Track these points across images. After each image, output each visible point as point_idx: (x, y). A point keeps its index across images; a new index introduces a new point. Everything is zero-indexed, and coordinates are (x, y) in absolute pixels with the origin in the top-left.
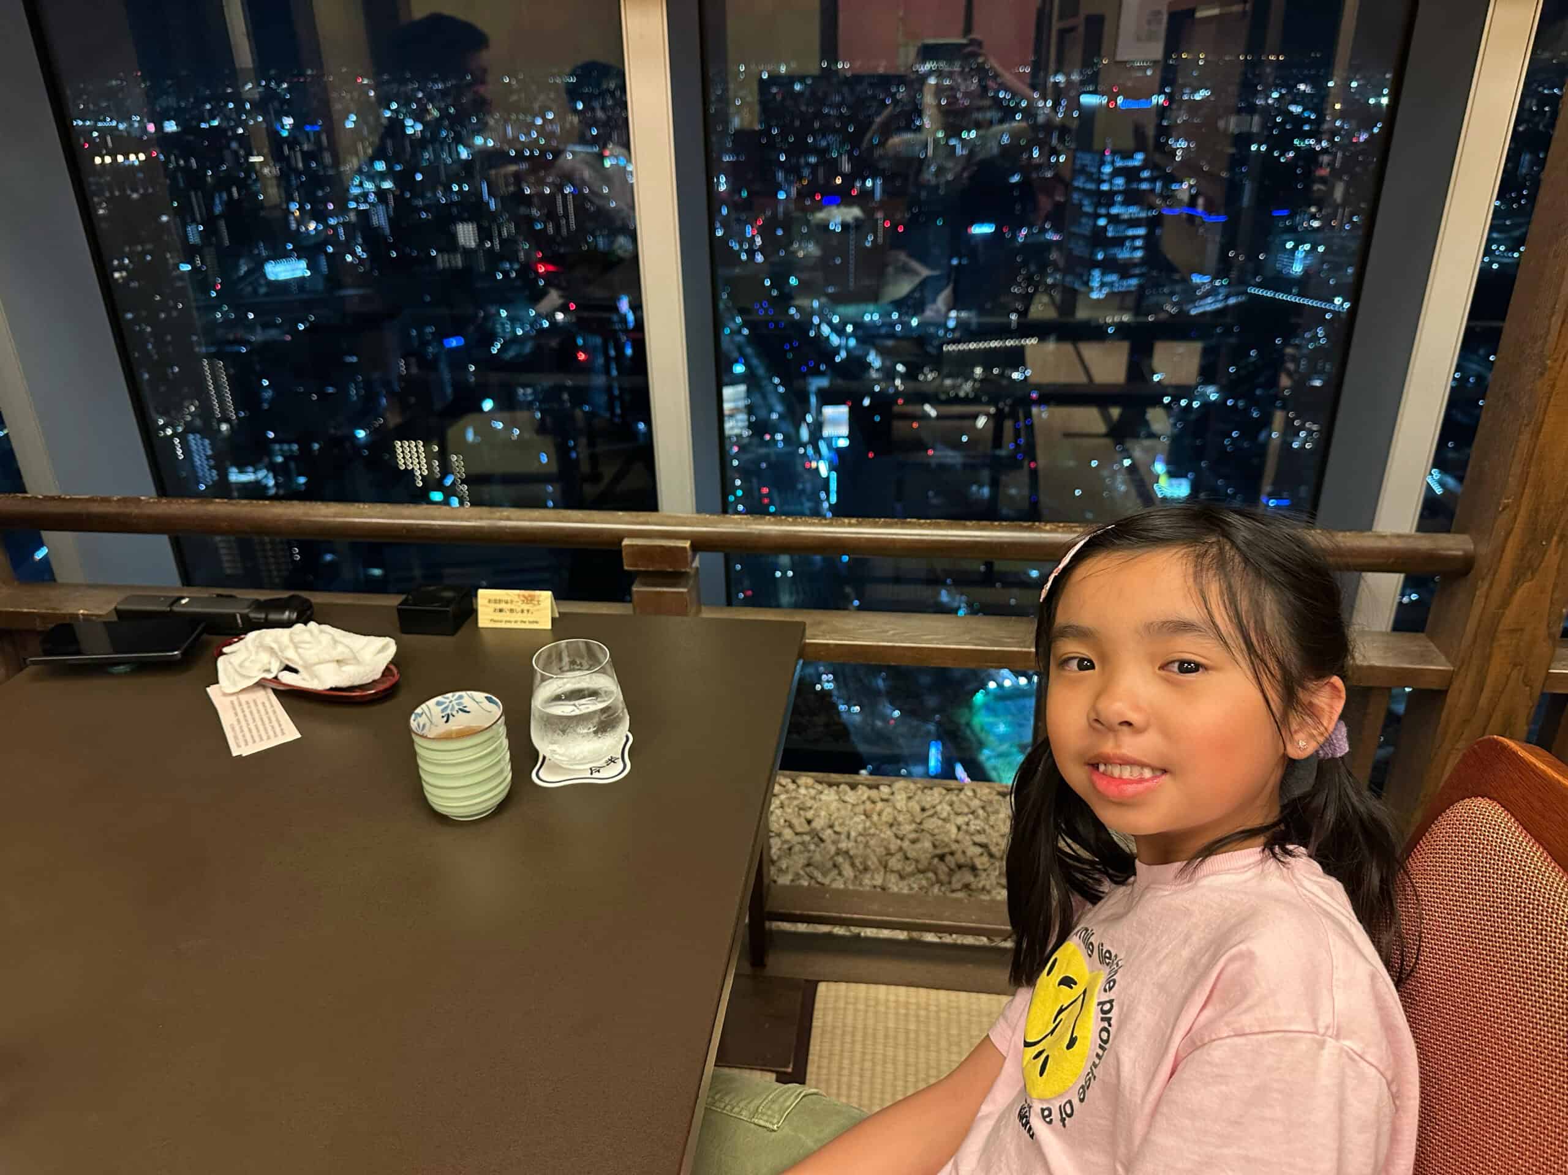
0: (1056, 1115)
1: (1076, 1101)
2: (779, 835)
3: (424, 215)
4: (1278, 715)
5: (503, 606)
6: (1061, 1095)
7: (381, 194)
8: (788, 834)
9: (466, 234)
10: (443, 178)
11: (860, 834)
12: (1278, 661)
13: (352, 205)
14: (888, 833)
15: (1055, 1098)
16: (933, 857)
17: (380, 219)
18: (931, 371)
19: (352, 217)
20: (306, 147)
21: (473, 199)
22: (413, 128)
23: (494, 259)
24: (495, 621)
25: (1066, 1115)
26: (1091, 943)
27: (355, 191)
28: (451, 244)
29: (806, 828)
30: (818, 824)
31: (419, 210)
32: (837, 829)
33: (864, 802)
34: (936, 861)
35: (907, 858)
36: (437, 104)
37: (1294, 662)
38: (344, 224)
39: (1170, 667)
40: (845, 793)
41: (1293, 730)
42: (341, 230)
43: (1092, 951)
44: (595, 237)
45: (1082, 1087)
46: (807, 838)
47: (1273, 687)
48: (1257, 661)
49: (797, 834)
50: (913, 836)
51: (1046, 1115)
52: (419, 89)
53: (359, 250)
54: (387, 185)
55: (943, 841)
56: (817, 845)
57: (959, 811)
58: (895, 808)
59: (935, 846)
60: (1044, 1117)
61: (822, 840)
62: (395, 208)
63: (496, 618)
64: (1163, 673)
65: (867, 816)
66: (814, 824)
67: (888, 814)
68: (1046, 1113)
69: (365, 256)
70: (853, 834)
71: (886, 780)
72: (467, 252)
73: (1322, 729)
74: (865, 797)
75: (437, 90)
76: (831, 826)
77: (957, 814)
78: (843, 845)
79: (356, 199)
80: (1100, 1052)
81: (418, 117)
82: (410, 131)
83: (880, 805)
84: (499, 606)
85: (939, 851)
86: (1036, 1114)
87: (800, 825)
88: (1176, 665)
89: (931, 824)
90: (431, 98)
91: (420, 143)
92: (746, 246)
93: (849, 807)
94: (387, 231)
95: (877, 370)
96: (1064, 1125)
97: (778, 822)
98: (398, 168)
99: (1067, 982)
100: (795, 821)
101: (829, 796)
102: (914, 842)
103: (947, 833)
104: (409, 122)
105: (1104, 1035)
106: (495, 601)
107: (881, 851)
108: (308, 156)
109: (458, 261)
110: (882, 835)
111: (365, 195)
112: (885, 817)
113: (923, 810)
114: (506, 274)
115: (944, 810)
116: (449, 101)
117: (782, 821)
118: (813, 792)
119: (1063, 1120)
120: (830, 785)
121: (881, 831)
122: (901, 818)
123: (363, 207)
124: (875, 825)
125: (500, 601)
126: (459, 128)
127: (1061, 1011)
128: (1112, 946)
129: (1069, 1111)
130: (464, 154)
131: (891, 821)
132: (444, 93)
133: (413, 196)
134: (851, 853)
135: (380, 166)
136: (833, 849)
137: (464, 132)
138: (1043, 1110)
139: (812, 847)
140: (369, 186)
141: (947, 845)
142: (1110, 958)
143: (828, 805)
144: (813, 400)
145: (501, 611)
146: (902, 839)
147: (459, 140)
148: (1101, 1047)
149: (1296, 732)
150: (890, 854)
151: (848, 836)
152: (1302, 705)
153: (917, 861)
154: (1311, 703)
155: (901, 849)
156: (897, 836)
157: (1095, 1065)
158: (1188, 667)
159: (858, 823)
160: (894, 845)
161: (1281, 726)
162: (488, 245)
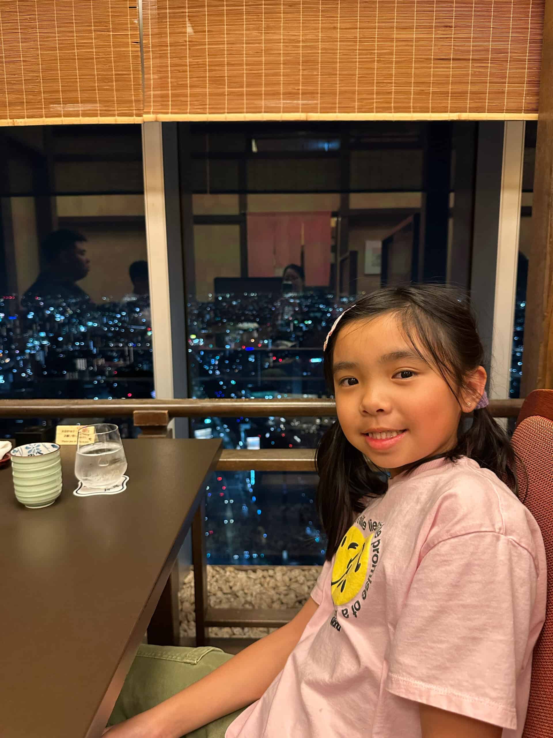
0: (350, 611)
1: (361, 600)
2: (215, 595)
3: (62, 356)
4: (455, 391)
5: (69, 433)
6: (352, 600)
7: (42, 346)
8: (219, 594)
9: (81, 364)
10: (72, 339)
11: (258, 593)
12: (451, 363)
13: (28, 351)
14: (272, 592)
15: (349, 602)
16: (296, 602)
17: (40, 357)
18: (297, 421)
19: (27, 357)
20: (9, 326)
21: (85, 349)
22: (59, 318)
23: (93, 374)
24: (64, 442)
25: (356, 610)
26: (365, 522)
27: (30, 345)
28: (73, 368)
29: (229, 591)
30: (235, 589)
31: (59, 353)
32: (246, 591)
33: (260, 578)
34: (297, 604)
35: (282, 603)
36: (72, 308)
37: (458, 362)
38: (23, 360)
39: (397, 376)
40: (250, 574)
41: (463, 397)
42: (22, 362)
43: (365, 527)
44: (142, 365)
45: (364, 591)
46: (229, 596)
47: (452, 378)
48: (442, 366)
49: (224, 594)
50: (285, 592)
51: (345, 614)
52: (64, 302)
53: (29, 371)
54: (45, 342)
55: (300, 594)
56: (235, 599)
57: (309, 578)
58: (276, 580)
59: (297, 597)
60: (344, 615)
61: (237, 597)
62: (48, 353)
63: (65, 440)
64: (394, 380)
65: (262, 585)
66: (234, 589)
67: (272, 582)
68: (345, 612)
69: (32, 374)
70: (254, 594)
71: (272, 567)
72: (81, 372)
73: (478, 395)
74: (261, 576)
75: (73, 303)
76: (243, 590)
77: (308, 581)
78: (249, 598)
79: (30, 349)
80: (373, 569)
81: (62, 314)
82: (58, 320)
83: (268, 579)
84: (67, 434)
85: (299, 599)
86: (340, 615)
87: (226, 589)
88: (400, 374)
89: (294, 586)
90: (69, 306)
91: (62, 325)
92: (212, 367)
93: (252, 581)
94: (43, 363)
95: (272, 421)
96: (356, 616)
97: (214, 588)
98: (51, 335)
99: (353, 546)
100: (223, 587)
101: (242, 575)
102: (286, 595)
103: (303, 590)
104: (58, 316)
105: (375, 559)
106: (66, 431)
107: (269, 601)
108: (9, 330)
109: (76, 376)
110: (270, 593)
111: (34, 347)
112: (271, 585)
113: (290, 580)
114: (99, 381)
115: (301, 579)
116: (78, 307)
117: (217, 588)
118: (233, 574)
119: (354, 613)
120: (242, 570)
121: (268, 591)
122: (279, 584)
123: (33, 352)
124: (265, 589)
125: (68, 431)
126: (81, 318)
127: (351, 561)
128: (377, 519)
129: (357, 607)
130: (83, 329)
131: (274, 586)
132: (75, 304)
133: (57, 347)
134: (253, 603)
135: (43, 334)
136: (243, 601)
137: (84, 320)
138: (343, 611)
139: (232, 600)
140: (37, 343)
141: (303, 595)
142: (376, 526)
143: (241, 580)
144: (243, 435)
145: (68, 436)
146: (280, 594)
147: (81, 323)
148: (373, 566)
149: (465, 398)
150: (273, 602)
151: (252, 595)
152: (465, 383)
153: (287, 604)
154: (470, 382)
155: (279, 599)
156: (277, 593)
157: (370, 576)
158: (406, 374)
159: (257, 588)
160: (276, 597)
161: (457, 396)
162: (92, 368)
